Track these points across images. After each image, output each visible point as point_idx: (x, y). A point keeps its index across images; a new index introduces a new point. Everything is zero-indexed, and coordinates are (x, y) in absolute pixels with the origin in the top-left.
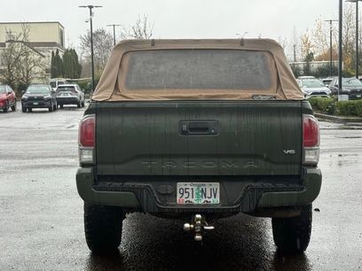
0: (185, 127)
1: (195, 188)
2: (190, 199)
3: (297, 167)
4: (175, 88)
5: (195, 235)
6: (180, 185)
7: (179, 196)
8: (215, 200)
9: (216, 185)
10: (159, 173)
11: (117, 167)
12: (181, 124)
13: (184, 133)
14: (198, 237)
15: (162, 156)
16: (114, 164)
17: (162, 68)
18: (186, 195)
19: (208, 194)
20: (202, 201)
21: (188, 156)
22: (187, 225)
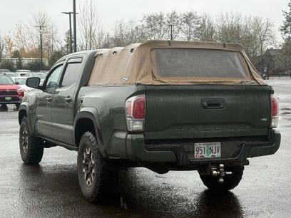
0: (205, 104)
1: (206, 146)
2: (203, 155)
3: (266, 129)
4: (192, 76)
5: (219, 179)
6: (197, 145)
7: (196, 152)
8: (218, 155)
9: (218, 144)
10: (187, 137)
11: (158, 133)
12: (202, 101)
13: (204, 107)
14: (222, 180)
15: (188, 124)
16: (156, 131)
17: (180, 61)
18: (200, 152)
19: (214, 151)
20: (210, 156)
21: (205, 124)
22: (215, 172)
